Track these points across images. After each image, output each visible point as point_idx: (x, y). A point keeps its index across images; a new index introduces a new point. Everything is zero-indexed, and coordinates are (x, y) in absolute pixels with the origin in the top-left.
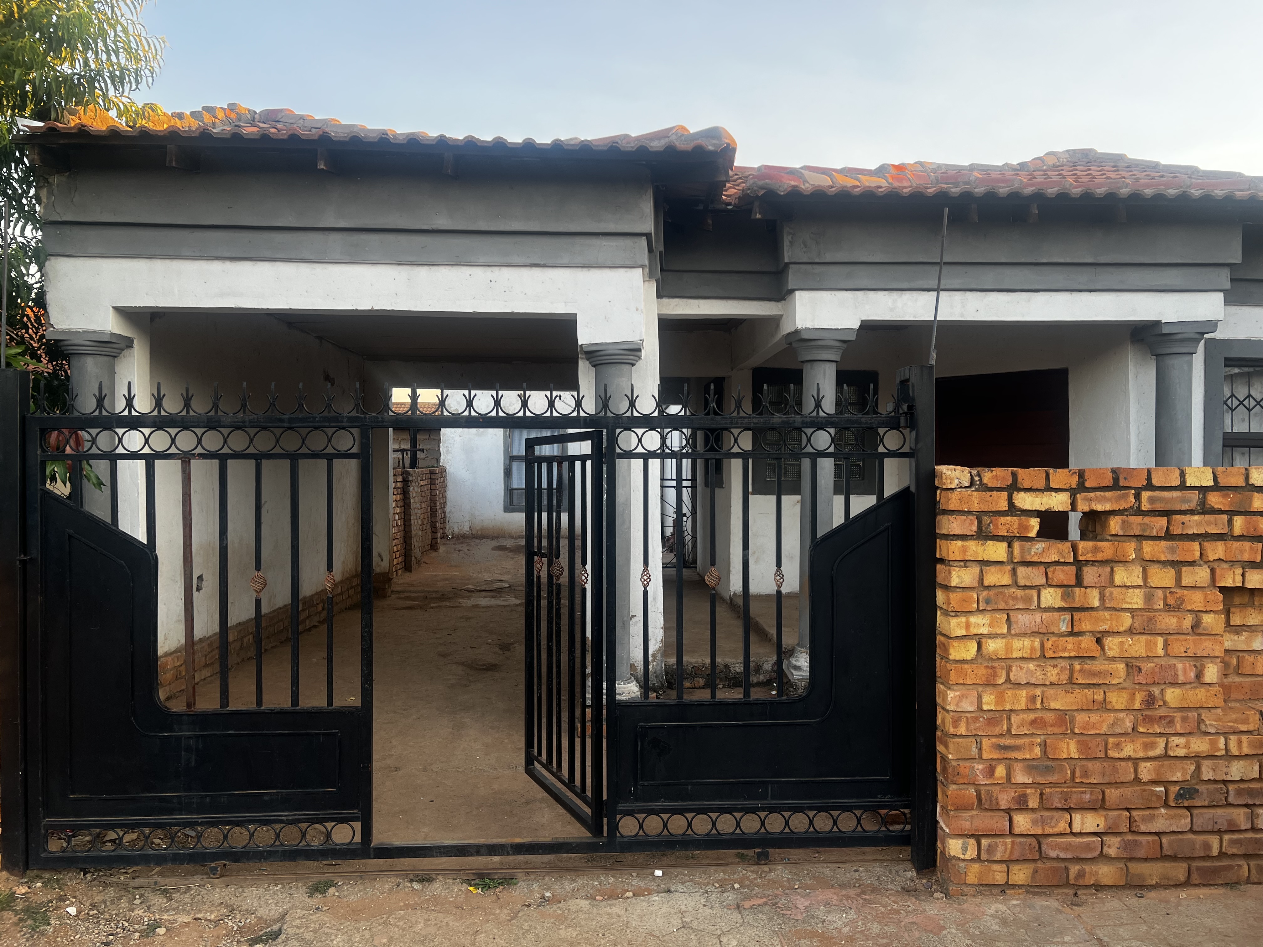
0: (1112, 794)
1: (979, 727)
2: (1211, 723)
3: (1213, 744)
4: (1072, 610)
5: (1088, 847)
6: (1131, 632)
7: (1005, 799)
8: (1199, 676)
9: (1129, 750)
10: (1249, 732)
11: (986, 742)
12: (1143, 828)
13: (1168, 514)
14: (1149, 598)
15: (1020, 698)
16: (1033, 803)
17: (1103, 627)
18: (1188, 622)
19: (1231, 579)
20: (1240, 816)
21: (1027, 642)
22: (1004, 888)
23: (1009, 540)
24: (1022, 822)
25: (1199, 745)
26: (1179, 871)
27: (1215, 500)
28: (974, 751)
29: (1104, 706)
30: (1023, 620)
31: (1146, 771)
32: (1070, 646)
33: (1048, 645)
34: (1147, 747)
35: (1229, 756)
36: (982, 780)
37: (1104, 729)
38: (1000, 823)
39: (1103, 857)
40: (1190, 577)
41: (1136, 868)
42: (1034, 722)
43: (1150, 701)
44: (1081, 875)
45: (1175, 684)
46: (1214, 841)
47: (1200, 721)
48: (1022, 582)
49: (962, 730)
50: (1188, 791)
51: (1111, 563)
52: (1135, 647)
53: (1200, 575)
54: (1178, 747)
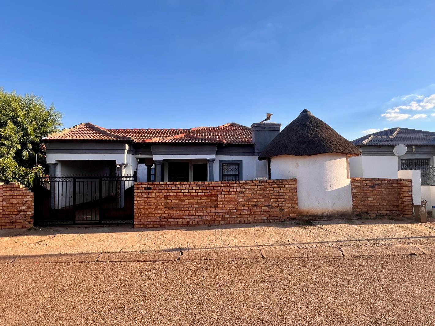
0: (152, 217)
1: (137, 210)
2: (163, 210)
3: (163, 212)
4: (148, 198)
5: (149, 223)
6: (154, 200)
7: (140, 218)
8: (161, 204)
9: (154, 212)
10: (167, 211)
11: (138, 212)
12: (155, 221)
13: (158, 187)
14: (156, 196)
15: (142, 207)
16: (143, 218)
17: (151, 199)
18: (160, 199)
19: (165, 194)
20: (166, 220)
21: (143, 201)
22: (140, 227)
23: (141, 190)
24: (142, 220)
25: (161, 212)
26: (159, 226)
27: (163, 186)
28: (137, 213)
29: (151, 208)
30: (142, 199)
31: (155, 215)
32: (147, 201)
33: (145, 201)
34: (156, 212)
35: (165, 213)
36: (137, 216)
37: (151, 210)
38: (139, 220)
39: (151, 224)
40: (160, 194)
41: (155, 225)
42: (143, 210)
43: (156, 207)
44: (148, 226)
45: (159, 206)
46: (163, 223)
47: (161, 210)
48: (142, 194)
49: (136, 210)
50: (160, 217)
51: (152, 192)
52: (154, 201)
53: (162, 194)
54: (159, 212)
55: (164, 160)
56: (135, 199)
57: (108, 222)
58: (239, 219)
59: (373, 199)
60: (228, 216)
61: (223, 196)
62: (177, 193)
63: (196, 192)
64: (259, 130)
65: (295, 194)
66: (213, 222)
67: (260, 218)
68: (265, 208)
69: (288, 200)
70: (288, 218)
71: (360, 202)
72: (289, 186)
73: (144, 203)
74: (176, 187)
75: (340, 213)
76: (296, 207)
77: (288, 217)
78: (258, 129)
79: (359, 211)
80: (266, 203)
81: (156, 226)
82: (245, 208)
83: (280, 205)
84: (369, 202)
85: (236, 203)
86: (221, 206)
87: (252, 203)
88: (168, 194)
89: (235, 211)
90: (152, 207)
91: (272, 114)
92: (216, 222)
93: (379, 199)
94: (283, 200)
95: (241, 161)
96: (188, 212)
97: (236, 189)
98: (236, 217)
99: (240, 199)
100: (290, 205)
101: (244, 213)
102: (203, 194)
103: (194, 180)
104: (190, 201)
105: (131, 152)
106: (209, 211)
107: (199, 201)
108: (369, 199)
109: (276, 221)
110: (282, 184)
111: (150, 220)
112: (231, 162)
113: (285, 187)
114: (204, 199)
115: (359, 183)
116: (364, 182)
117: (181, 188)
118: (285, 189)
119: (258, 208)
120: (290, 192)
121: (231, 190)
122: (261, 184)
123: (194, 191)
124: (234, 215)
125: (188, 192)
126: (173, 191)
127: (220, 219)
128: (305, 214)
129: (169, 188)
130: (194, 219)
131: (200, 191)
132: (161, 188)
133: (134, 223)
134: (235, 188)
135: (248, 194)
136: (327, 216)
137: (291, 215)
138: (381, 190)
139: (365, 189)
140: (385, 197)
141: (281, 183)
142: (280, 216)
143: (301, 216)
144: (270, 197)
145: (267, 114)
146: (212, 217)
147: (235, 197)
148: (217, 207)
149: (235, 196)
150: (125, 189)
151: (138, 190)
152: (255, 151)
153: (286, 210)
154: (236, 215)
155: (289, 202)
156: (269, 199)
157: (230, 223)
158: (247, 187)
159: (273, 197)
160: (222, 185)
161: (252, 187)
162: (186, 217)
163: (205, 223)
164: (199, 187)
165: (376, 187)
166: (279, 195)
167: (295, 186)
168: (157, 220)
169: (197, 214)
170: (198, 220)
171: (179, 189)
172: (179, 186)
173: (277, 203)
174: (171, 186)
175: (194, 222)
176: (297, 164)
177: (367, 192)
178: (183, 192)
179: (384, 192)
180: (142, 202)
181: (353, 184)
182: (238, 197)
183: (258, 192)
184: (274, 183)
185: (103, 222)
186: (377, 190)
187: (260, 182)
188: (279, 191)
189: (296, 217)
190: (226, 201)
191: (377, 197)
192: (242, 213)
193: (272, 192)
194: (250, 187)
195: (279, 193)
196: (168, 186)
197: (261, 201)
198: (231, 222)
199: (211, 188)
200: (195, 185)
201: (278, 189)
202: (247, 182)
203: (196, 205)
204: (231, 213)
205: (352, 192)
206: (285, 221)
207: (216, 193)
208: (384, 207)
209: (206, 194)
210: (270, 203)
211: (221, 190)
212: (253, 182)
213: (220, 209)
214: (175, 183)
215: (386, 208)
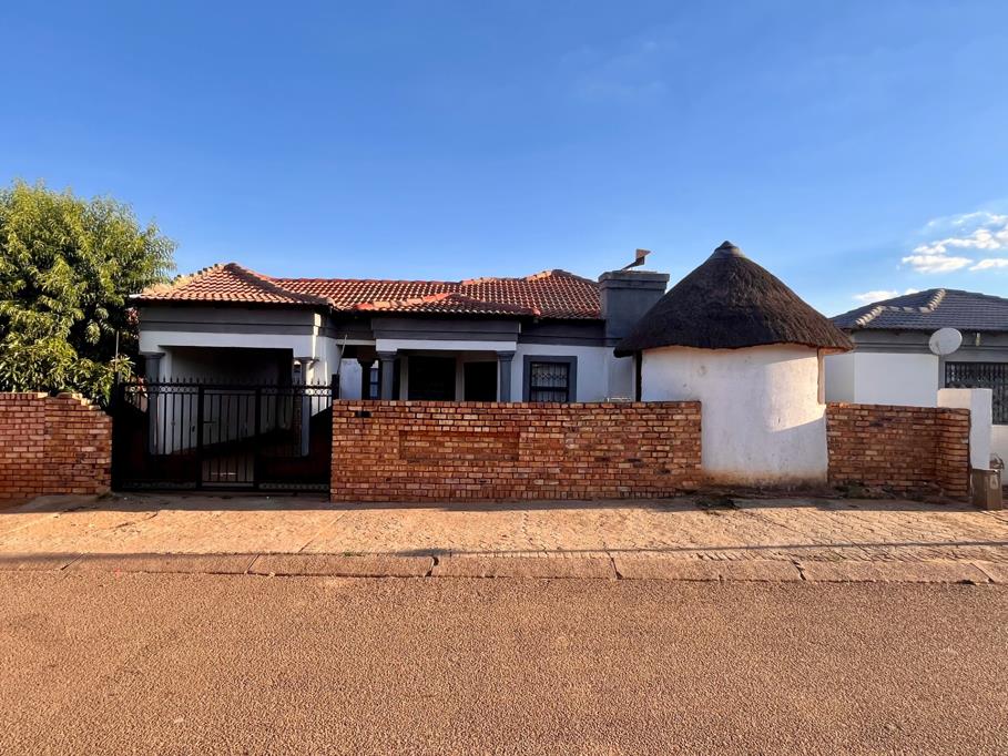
1: (338, 462)
2: (395, 462)
3: (396, 468)
4: (362, 435)
5: (364, 491)
6: (376, 440)
7: (344, 480)
8: (392, 451)
9: (375, 468)
10: (405, 465)
11: (340, 466)
12: (378, 487)
13: (386, 412)
14: (380, 432)
15: (349, 456)
16: (351, 481)
17: (369, 439)
18: (389, 438)
19: (401, 428)
20: (402, 486)
21: (351, 442)
22: (344, 501)
23: (347, 418)
24: (348, 485)
25: (392, 468)
26: (387, 498)
27: (397, 409)
28: (337, 468)
29: (369, 458)
30: (350, 437)
31: (379, 474)
32: (361, 443)
33: (356, 443)
34: (379, 468)
35: (399, 471)
36: (339, 475)
37: (369, 463)
38: (342, 485)
39: (368, 494)
40: (391, 427)
41: (377, 497)
42: (352, 461)
43: (380, 457)
44: (363, 498)
45: (386, 453)
46: (396, 491)
47: (392, 463)
48: (350, 427)
49: (335, 463)
50: (389, 479)
51: (372, 423)
52: (377, 444)
53: (393, 427)
54: (387, 468)
55: (401, 352)
56: (334, 438)
57: (274, 486)
58: (567, 489)
59: (876, 453)
60: (540, 482)
61: (531, 435)
62: (427, 425)
63: (470, 426)
64: (619, 288)
65: (695, 435)
66: (507, 493)
67: (613, 488)
68: (627, 465)
69: (680, 450)
70: (678, 490)
71: (845, 458)
72: (683, 417)
73: (354, 447)
74: (425, 412)
75: (800, 483)
76: (697, 466)
77: (679, 487)
78: (615, 286)
79: (844, 480)
80: (630, 455)
81: (380, 498)
82: (580, 465)
83: (661, 461)
84: (869, 458)
85: (560, 452)
86: (527, 458)
87: (598, 454)
88: (407, 428)
89: (558, 470)
90: (372, 456)
91: (647, 252)
92: (513, 494)
93: (891, 454)
94: (667, 448)
95: (575, 358)
96: (451, 469)
97: (562, 421)
98: (560, 484)
99: (568, 444)
100: (684, 461)
101: (578, 477)
102: (486, 429)
103: (467, 399)
104: (456, 445)
105: (327, 331)
106: (499, 470)
107: (476, 445)
108: (868, 452)
109: (649, 495)
110: (667, 413)
111: (365, 486)
112: (551, 360)
113: (673, 420)
114: (489, 443)
115: (845, 414)
116: (857, 412)
117: (438, 416)
118: (674, 423)
119: (611, 465)
120: (684, 431)
121: (549, 424)
122: (618, 411)
123: (466, 423)
124: (555, 479)
125: (453, 425)
126: (420, 422)
127: (523, 488)
128: (717, 481)
129: (409, 415)
130: (464, 487)
131: (480, 423)
132: (392, 415)
133: (332, 491)
134: (559, 418)
135: (586, 432)
136: (767, 488)
137: (684, 483)
138: (897, 433)
139: (860, 429)
140: (906, 448)
141: (664, 411)
142: (660, 484)
143: (708, 485)
144: (639, 442)
145: (638, 251)
146: (505, 482)
147: (558, 440)
148: (517, 460)
149: (558, 436)
150: (313, 414)
151: (340, 416)
152: (608, 336)
153: (673, 472)
154: (559, 480)
155: (680, 454)
156: (637, 447)
157: (545, 498)
158: (587, 418)
159: (645, 442)
160: (530, 411)
161: (598, 418)
162: (448, 481)
163: (491, 495)
164: (479, 415)
165: (885, 425)
166: (659, 438)
167: (698, 417)
168: (382, 486)
169: (471, 475)
170: (474, 487)
171: (431, 419)
172: (433, 410)
173: (654, 454)
174: (413, 409)
175: (464, 492)
176: (703, 368)
177: (863, 435)
178: (442, 426)
179: (903, 437)
180: (349, 443)
181: (831, 417)
182: (565, 439)
183: (610, 429)
184: (648, 411)
185: (261, 486)
186: (887, 431)
187: (616, 408)
188: (661, 429)
189: (697, 488)
190: (539, 448)
191: (887, 447)
192: (573, 477)
193: (644, 429)
194: (593, 417)
195: (660, 433)
196: (407, 410)
197: (616, 450)
198: (547, 495)
199: (502, 417)
200: (470, 411)
201: (656, 423)
202: (587, 406)
203: (469, 453)
204: (548, 474)
205: (828, 436)
206: (670, 497)
207: (516, 429)
208: (902, 471)
209: (494, 430)
210: (638, 455)
211: (528, 423)
212: (600, 407)
213: (522, 464)
214: (424, 403)
215: (907, 474)
